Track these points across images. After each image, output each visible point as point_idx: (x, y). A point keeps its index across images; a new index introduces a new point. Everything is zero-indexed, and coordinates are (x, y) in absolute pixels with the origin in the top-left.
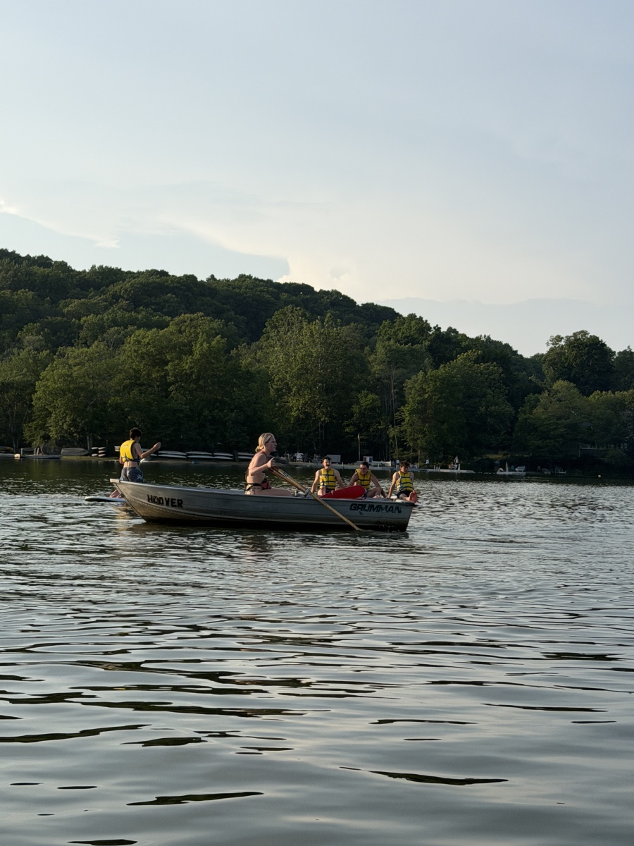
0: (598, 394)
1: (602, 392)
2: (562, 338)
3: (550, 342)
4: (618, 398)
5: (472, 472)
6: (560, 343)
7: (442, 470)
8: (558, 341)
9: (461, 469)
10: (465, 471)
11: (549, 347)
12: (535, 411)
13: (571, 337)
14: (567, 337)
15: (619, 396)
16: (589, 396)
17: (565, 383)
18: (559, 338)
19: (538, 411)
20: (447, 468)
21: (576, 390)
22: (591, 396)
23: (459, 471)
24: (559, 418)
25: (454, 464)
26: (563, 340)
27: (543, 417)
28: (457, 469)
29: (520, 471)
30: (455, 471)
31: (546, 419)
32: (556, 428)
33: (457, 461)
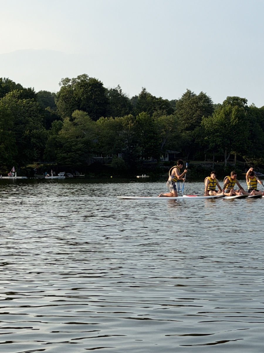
0: (103, 119)
1: (105, 118)
2: (70, 80)
3: (61, 83)
4: (117, 122)
5: (26, 178)
6: (69, 83)
7: (4, 178)
8: (67, 81)
9: (17, 176)
10: (21, 178)
11: (61, 86)
12: (60, 132)
13: (76, 79)
14: (73, 79)
15: (118, 120)
16: (96, 121)
17: (80, 112)
18: (68, 80)
19: (62, 132)
20: (7, 176)
21: (88, 117)
22: (98, 121)
23: (16, 177)
24: (77, 137)
25: (12, 172)
26: (70, 81)
27: (66, 136)
28: (14, 176)
29: (61, 175)
30: (13, 178)
31: (68, 138)
32: (76, 144)
33: (14, 171)
